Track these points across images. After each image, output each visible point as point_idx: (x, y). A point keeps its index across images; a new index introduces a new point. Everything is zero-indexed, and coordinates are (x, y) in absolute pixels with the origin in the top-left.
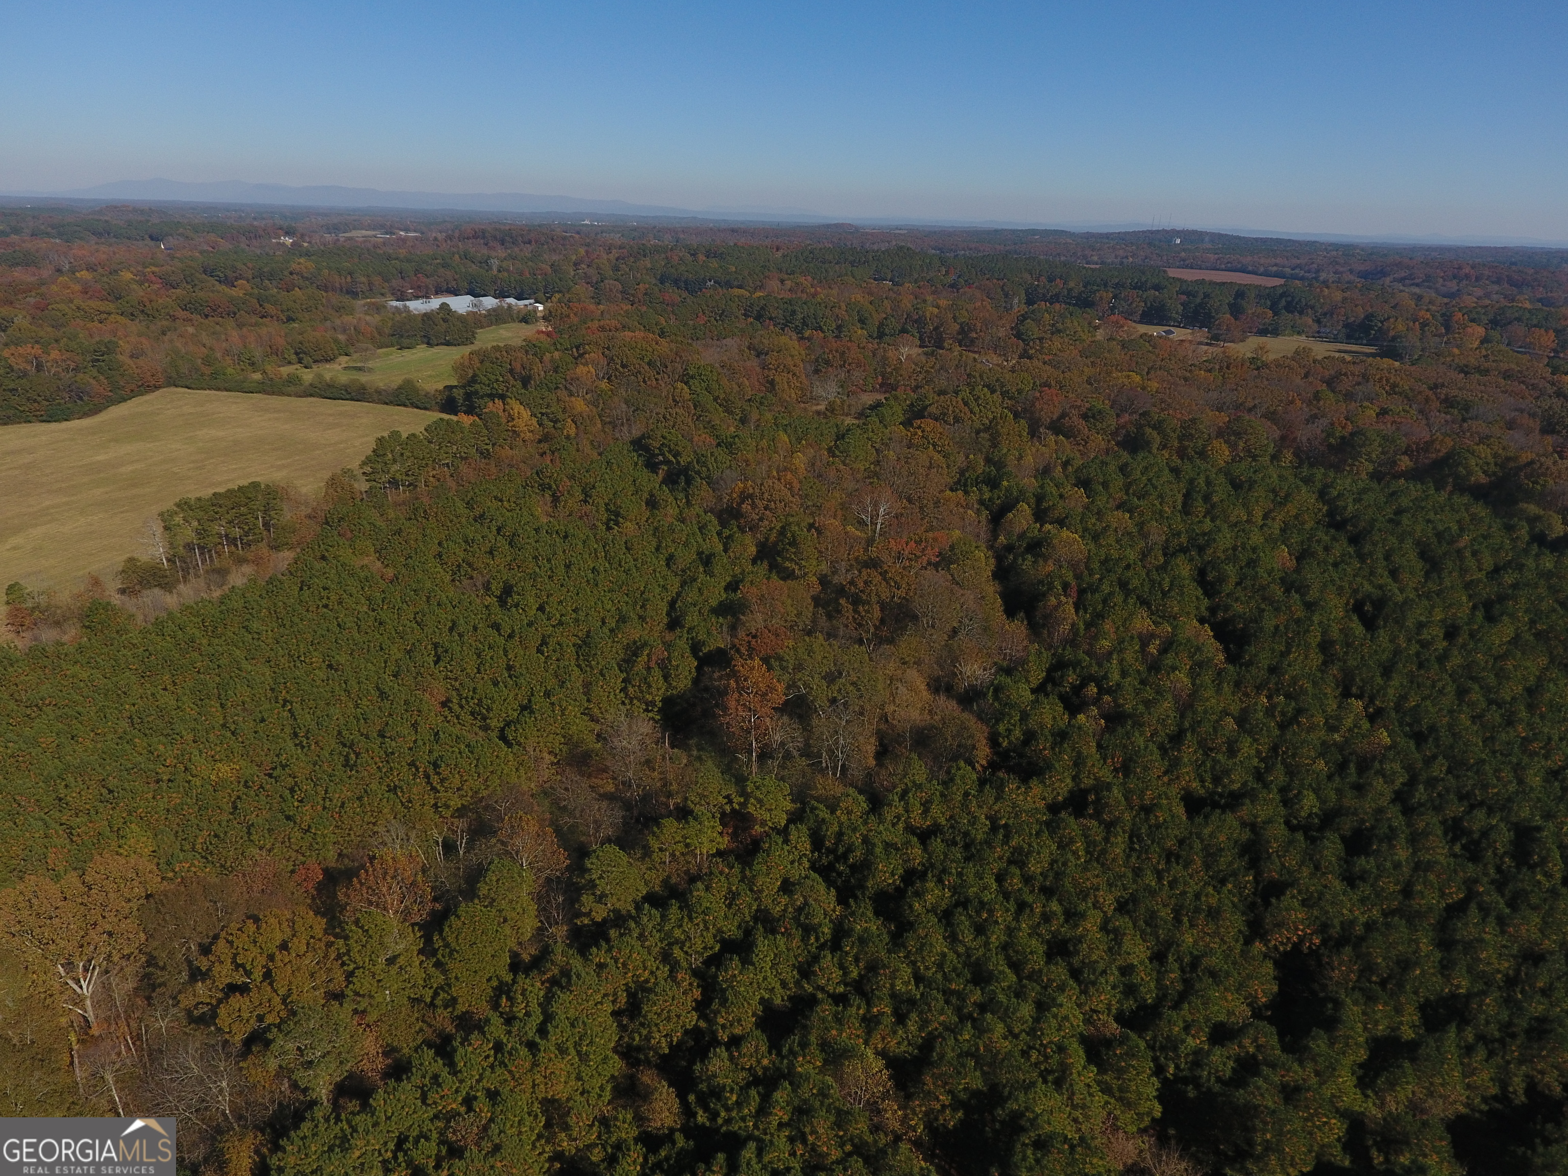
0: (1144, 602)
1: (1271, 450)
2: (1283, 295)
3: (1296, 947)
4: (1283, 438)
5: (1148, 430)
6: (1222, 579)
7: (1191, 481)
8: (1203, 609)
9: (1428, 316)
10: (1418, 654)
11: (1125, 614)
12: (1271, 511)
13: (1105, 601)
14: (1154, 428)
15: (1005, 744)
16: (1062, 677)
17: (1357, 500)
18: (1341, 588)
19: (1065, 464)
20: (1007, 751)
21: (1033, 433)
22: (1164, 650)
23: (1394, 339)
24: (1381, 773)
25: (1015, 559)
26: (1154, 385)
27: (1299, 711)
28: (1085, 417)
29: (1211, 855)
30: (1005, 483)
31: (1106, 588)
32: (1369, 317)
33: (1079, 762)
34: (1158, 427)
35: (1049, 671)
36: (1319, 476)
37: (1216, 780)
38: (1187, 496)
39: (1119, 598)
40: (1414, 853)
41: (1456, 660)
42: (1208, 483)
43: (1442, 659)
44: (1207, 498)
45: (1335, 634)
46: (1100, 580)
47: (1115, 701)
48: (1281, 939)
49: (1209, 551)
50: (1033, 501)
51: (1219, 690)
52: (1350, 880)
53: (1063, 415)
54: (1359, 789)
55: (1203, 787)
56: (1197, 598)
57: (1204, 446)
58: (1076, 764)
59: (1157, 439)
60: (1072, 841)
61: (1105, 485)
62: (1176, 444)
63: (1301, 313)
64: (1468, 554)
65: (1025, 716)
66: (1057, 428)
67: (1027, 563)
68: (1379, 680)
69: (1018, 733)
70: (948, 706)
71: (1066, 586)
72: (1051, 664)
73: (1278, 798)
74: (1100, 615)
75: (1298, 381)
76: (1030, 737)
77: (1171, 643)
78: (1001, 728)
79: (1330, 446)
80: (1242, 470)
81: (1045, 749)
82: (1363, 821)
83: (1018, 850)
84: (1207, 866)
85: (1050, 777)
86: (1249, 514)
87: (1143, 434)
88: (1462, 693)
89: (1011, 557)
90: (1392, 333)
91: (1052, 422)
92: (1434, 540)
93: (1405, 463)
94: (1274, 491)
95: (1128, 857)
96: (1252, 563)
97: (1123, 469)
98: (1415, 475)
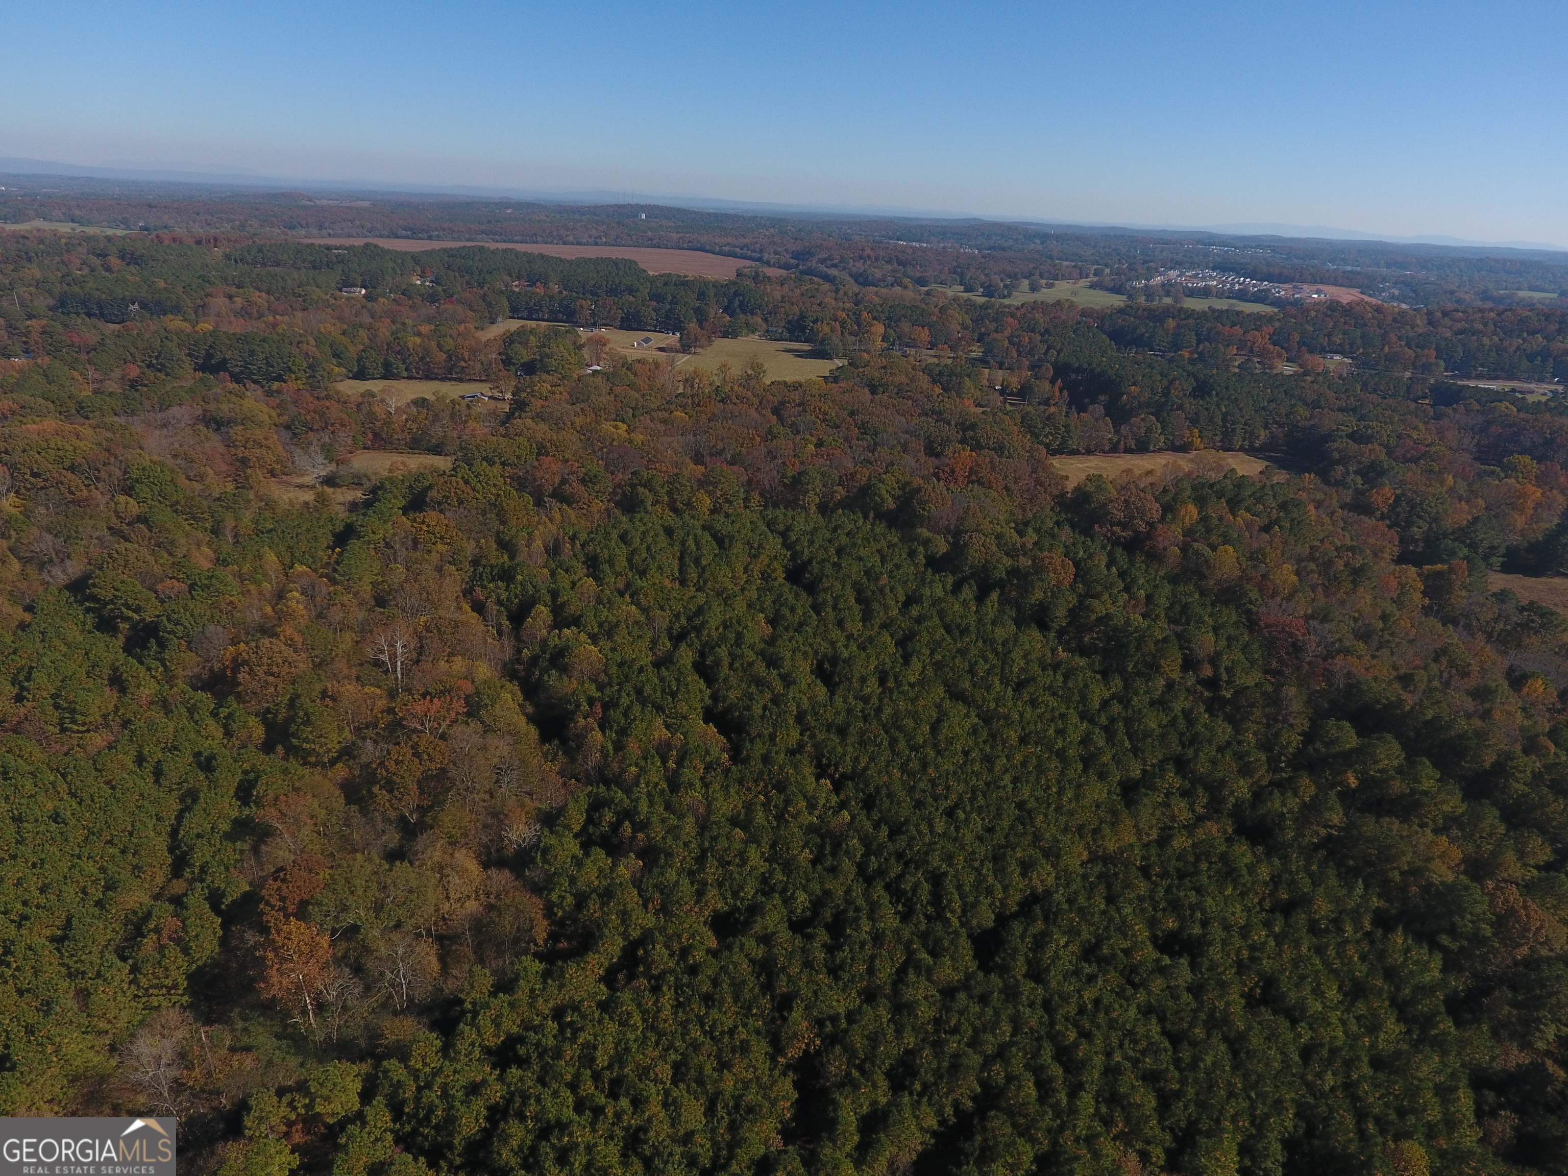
0: (659, 708)
1: (742, 495)
2: (736, 294)
3: (806, 1052)
4: (750, 481)
5: (641, 490)
6: (717, 663)
7: (683, 543)
8: (707, 698)
9: (844, 315)
10: (862, 711)
11: (644, 725)
12: (749, 564)
13: (626, 715)
14: (645, 486)
15: (560, 914)
16: (600, 817)
17: (811, 542)
18: (805, 653)
19: (573, 538)
20: (563, 919)
21: (539, 503)
22: (680, 763)
23: (823, 340)
24: (847, 852)
25: (541, 675)
26: (639, 437)
27: (788, 802)
28: (583, 481)
29: (737, 987)
30: (519, 577)
31: (625, 700)
32: (802, 317)
33: (624, 915)
34: (648, 485)
35: (587, 811)
36: (781, 517)
37: (735, 894)
38: (681, 558)
39: (637, 708)
40: (874, 925)
41: (888, 711)
42: (697, 543)
43: (879, 710)
44: (697, 561)
45: (806, 704)
46: (619, 691)
47: (648, 836)
48: (794, 1052)
49: (705, 632)
50: (548, 598)
51: (727, 795)
52: (834, 971)
53: (564, 481)
54: (833, 870)
55: (726, 903)
56: (701, 691)
57: (690, 499)
58: (623, 921)
59: (649, 498)
60: (630, 1015)
61: (611, 562)
62: (666, 498)
63: (752, 314)
64: (887, 591)
65: (573, 880)
66: (560, 496)
67: (553, 679)
68: (839, 749)
69: (569, 899)
70: (502, 878)
71: (591, 701)
72: (589, 804)
73: (780, 902)
74: (623, 732)
75: (753, 413)
76: (581, 901)
77: (685, 753)
78: (554, 897)
79: (785, 485)
80: (721, 524)
81: (595, 912)
82: (838, 906)
83: (586, 1045)
84: (736, 999)
85: (603, 945)
86: (733, 571)
87: (637, 494)
88: (893, 742)
89: (537, 673)
90: (821, 335)
91: (555, 490)
92: (865, 580)
93: (840, 493)
94: (748, 543)
95: (676, 1013)
96: (739, 636)
97: (623, 538)
98: (848, 504)
